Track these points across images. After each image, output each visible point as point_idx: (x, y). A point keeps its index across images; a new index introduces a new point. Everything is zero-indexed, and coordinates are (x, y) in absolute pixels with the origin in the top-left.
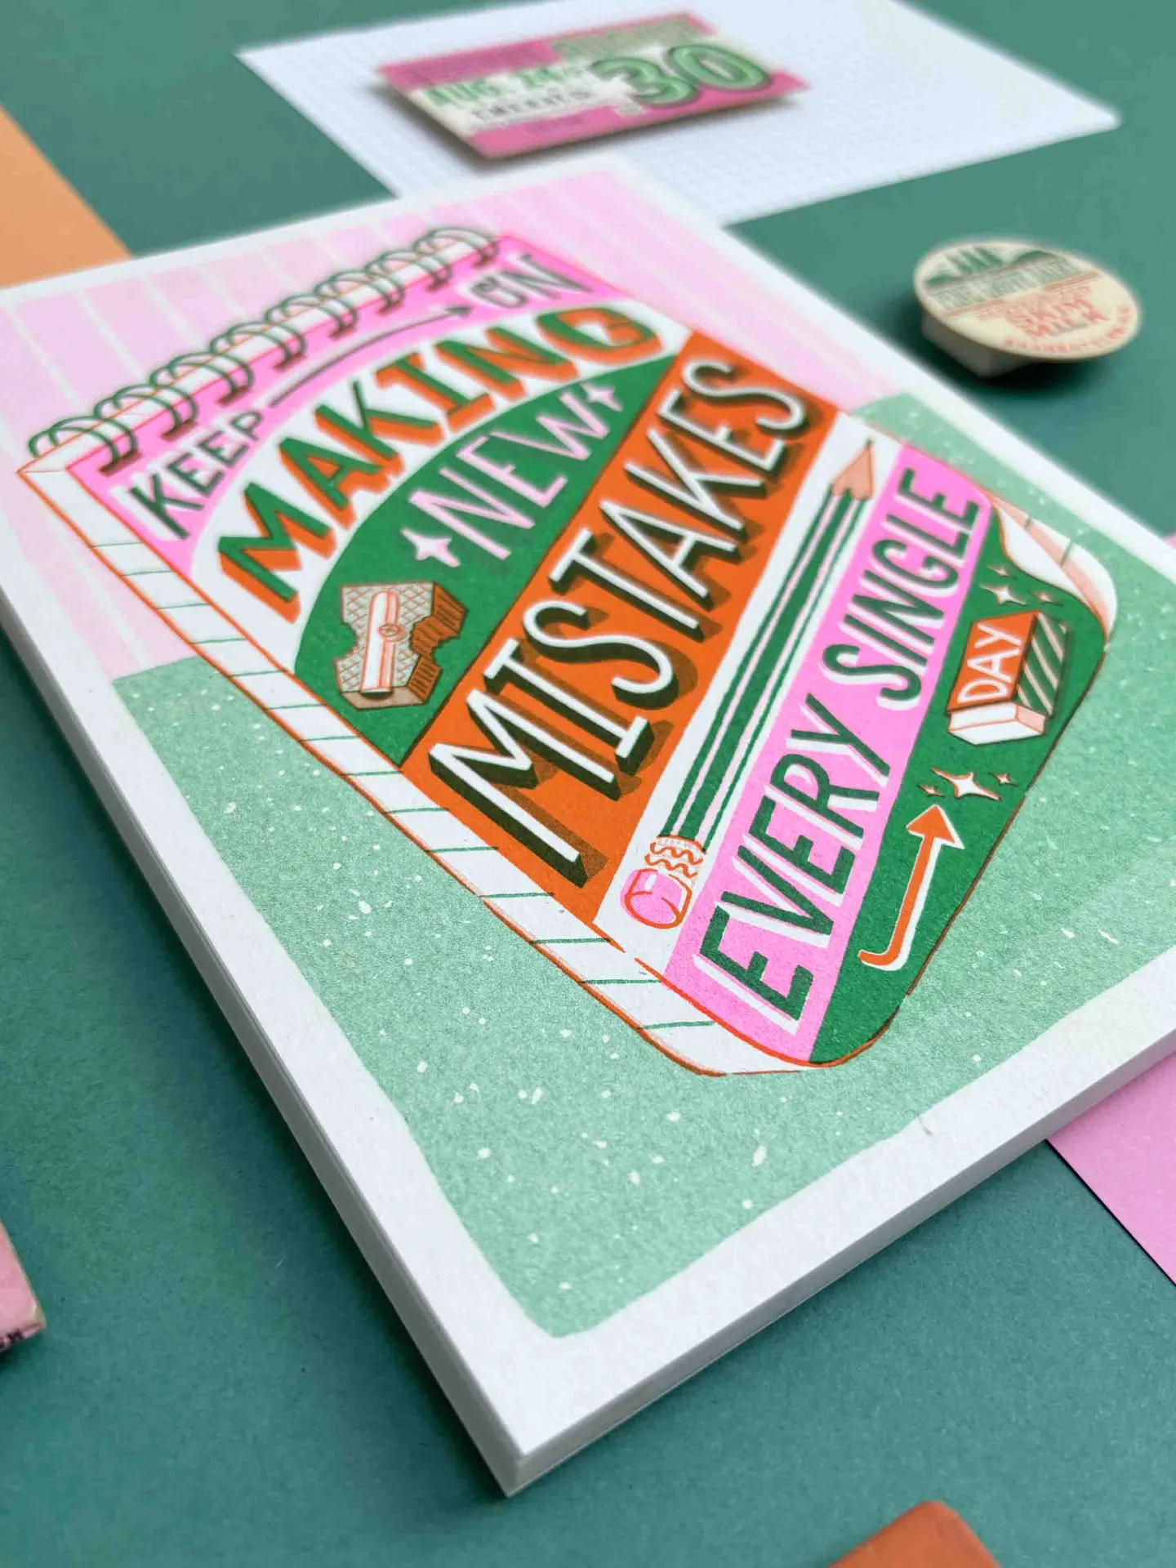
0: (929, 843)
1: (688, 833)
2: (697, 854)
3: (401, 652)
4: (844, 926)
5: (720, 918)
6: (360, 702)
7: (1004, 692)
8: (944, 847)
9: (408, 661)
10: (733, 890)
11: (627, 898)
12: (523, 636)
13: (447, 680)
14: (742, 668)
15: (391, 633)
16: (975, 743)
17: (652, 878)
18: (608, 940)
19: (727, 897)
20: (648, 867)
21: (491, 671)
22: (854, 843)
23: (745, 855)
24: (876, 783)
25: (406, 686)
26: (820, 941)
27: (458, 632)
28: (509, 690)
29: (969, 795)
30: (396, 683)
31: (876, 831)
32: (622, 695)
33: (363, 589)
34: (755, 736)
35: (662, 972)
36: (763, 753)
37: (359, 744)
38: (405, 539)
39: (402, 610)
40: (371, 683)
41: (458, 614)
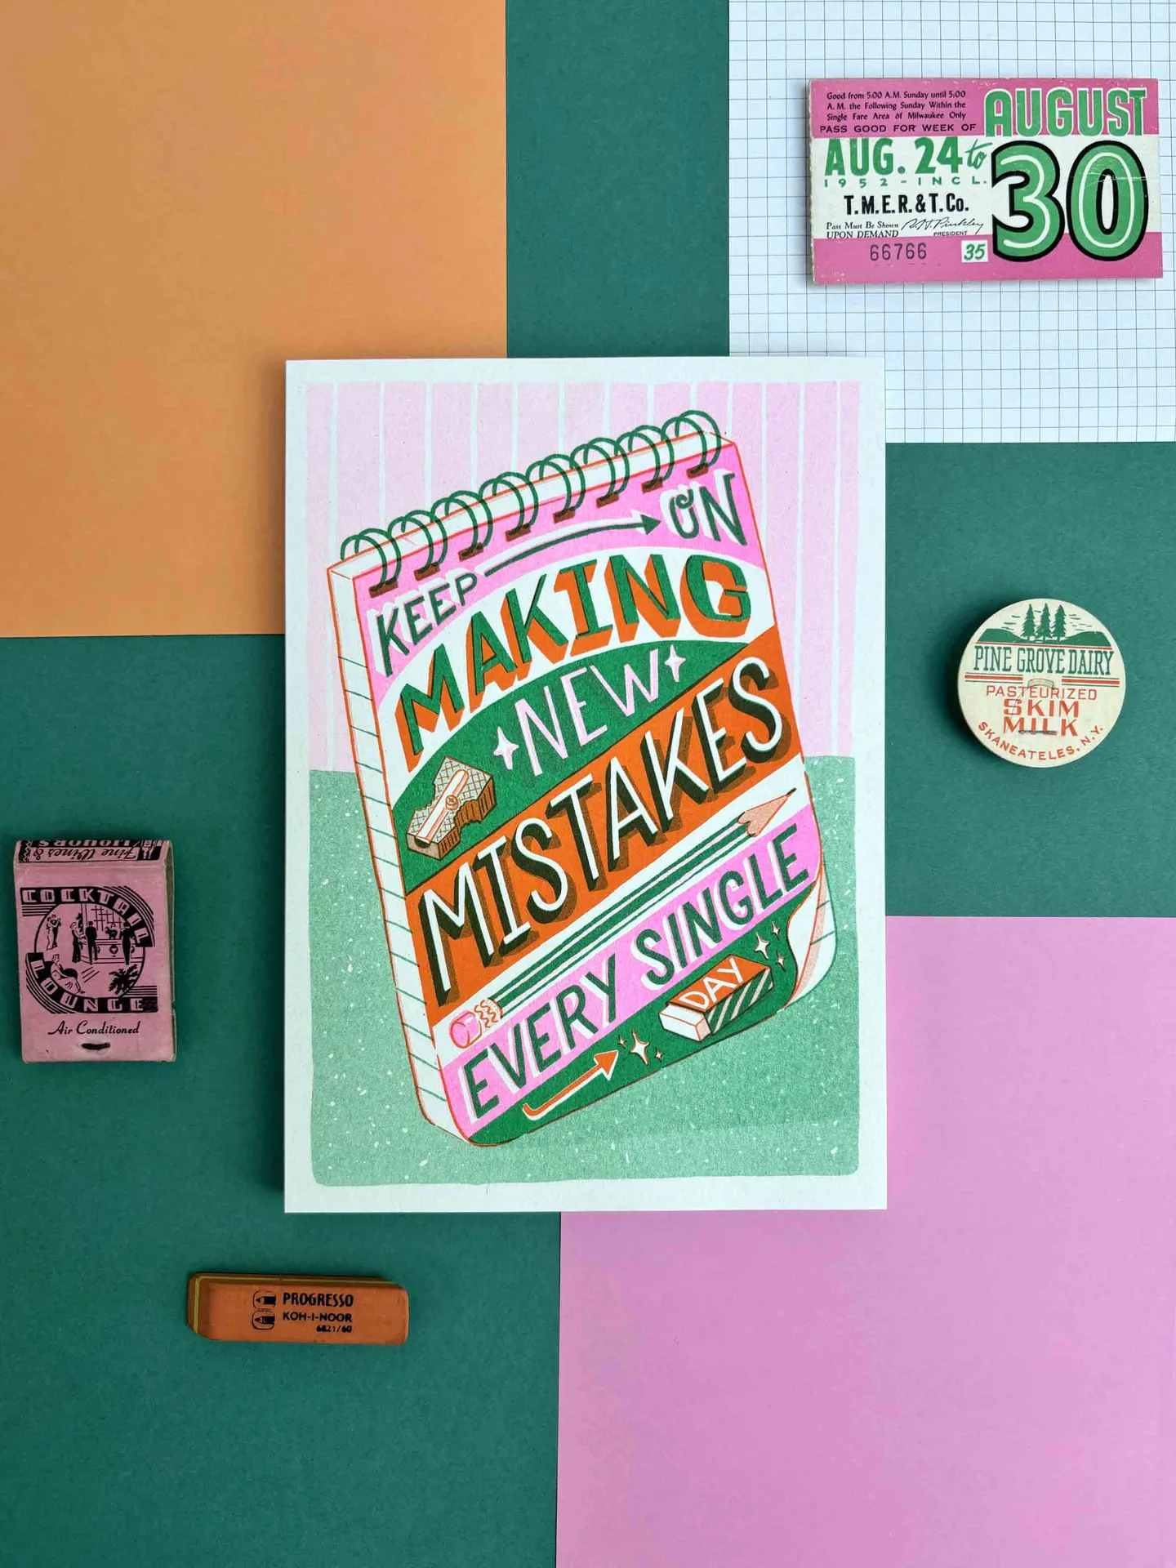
0: (598, 1068)
1: (501, 1005)
2: (498, 1017)
3: (449, 819)
4: (530, 1087)
5: (484, 1055)
6: (412, 845)
7: (705, 1007)
8: (602, 1075)
9: (448, 828)
10: (500, 1045)
11: (455, 1022)
12: (511, 839)
13: (459, 849)
14: (595, 921)
15: (451, 803)
16: (665, 1027)
17: (471, 1019)
18: (433, 1040)
19: (494, 1047)
20: (473, 1012)
21: (481, 855)
22: (566, 1049)
23: (517, 1030)
24: (601, 1023)
25: (438, 844)
26: (513, 1088)
27: (482, 819)
28: (483, 871)
29: (636, 1054)
30: (435, 840)
31: (581, 1048)
32: (531, 903)
33: (455, 763)
34: (570, 966)
35: (443, 1066)
36: (565, 979)
37: (397, 871)
38: (496, 734)
39: (466, 789)
40: (423, 835)
41: (490, 806)
